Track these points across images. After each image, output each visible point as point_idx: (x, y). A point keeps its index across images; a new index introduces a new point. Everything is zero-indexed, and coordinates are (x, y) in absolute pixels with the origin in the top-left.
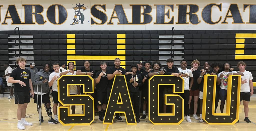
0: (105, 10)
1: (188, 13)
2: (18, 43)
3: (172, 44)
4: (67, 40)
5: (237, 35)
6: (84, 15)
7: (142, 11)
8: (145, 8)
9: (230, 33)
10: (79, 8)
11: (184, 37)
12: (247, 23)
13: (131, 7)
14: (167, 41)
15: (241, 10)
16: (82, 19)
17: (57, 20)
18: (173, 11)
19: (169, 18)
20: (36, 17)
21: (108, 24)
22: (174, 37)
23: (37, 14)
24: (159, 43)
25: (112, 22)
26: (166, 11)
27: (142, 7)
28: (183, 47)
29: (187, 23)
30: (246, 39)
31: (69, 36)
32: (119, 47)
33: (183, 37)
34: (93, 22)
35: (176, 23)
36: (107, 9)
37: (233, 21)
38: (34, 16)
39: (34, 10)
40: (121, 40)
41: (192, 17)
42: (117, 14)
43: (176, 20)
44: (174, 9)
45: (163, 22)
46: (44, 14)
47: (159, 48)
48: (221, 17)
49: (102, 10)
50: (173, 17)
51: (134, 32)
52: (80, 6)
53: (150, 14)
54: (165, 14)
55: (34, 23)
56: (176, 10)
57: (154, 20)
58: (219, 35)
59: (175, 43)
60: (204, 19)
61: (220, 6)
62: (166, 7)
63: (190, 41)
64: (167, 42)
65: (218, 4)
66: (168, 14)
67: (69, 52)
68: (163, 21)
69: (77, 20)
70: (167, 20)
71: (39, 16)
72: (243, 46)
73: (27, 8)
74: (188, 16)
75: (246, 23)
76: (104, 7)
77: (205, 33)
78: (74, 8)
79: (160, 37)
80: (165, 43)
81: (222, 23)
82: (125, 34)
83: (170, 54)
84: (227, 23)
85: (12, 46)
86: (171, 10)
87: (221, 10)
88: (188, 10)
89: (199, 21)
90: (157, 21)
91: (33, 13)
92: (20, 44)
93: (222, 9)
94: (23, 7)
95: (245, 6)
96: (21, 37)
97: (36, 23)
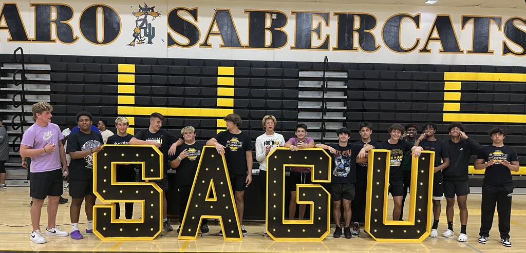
0: (196, 19)
1: (356, 31)
2: (21, 79)
3: (324, 89)
4: (119, 75)
5: (448, 75)
6: (154, 28)
7: (268, 23)
8: (275, 17)
9: (435, 70)
10: (145, 14)
11: (346, 77)
12: (468, 52)
13: (248, 15)
14: (316, 82)
15: (456, 26)
16: (151, 36)
17: (100, 36)
18: (327, 24)
19: (319, 37)
20: (58, 28)
21: (201, 45)
22: (328, 75)
23: (61, 22)
24: (299, 86)
25: (209, 42)
26: (315, 25)
27: (268, 17)
28: (345, 95)
29: (354, 49)
30: (464, 83)
31: (122, 67)
32: (221, 91)
33: (344, 75)
34: (171, 42)
35: (334, 49)
36: (199, 18)
37: (441, 48)
38: (53, 27)
39: (54, 15)
40: (226, 79)
41: (364, 37)
42: (220, 28)
43: (333, 43)
44: (331, 22)
45: (308, 46)
46: (74, 23)
47: (299, 96)
48: (418, 40)
49: (189, 18)
50: (328, 37)
51: (251, 64)
52: (147, 10)
53: (284, 29)
54: (312, 31)
55: (54, 41)
56: (334, 23)
57: (291, 40)
58: (412, 73)
59: (328, 87)
60: (386, 42)
61: (417, 20)
62: (315, 17)
63: (358, 84)
64: (315, 85)
65: (414, 14)
66: (318, 31)
67: (121, 99)
68: (308, 44)
69: (140, 37)
70: (316, 42)
71: (65, 25)
72: (457, 96)
73: (41, 11)
74: (356, 36)
75: (465, 52)
76: (194, 13)
77: (388, 70)
78: (134, 14)
79: (302, 74)
80: (311, 87)
81: (420, 51)
82: (233, 68)
83: (319, 107)
84: (429, 51)
85: (8, 84)
86: (323, 23)
87: (418, 26)
88: (357, 25)
89: (377, 46)
90: (296, 43)
91: (53, 21)
92: (24, 81)
93: (421, 24)
94: (33, 8)
95: (465, 20)
96: (27, 68)
97: (58, 41)
